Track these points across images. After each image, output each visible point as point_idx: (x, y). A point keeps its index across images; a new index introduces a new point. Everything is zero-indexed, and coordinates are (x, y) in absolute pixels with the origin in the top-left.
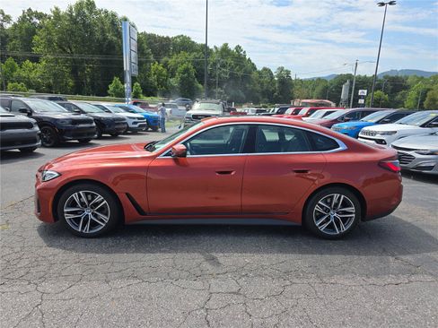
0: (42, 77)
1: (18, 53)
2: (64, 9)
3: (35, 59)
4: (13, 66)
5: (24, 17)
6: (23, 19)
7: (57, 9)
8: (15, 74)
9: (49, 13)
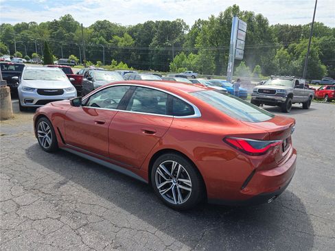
0: (197, 63)
1: (188, 49)
2: (217, 16)
3: (196, 52)
4: (183, 56)
5: (195, 25)
6: (195, 26)
7: (212, 16)
8: (183, 62)
9: (208, 20)
